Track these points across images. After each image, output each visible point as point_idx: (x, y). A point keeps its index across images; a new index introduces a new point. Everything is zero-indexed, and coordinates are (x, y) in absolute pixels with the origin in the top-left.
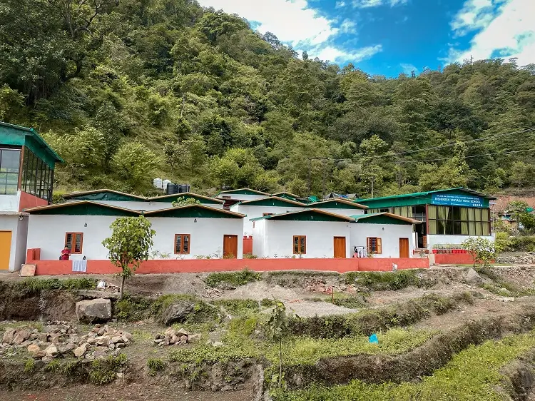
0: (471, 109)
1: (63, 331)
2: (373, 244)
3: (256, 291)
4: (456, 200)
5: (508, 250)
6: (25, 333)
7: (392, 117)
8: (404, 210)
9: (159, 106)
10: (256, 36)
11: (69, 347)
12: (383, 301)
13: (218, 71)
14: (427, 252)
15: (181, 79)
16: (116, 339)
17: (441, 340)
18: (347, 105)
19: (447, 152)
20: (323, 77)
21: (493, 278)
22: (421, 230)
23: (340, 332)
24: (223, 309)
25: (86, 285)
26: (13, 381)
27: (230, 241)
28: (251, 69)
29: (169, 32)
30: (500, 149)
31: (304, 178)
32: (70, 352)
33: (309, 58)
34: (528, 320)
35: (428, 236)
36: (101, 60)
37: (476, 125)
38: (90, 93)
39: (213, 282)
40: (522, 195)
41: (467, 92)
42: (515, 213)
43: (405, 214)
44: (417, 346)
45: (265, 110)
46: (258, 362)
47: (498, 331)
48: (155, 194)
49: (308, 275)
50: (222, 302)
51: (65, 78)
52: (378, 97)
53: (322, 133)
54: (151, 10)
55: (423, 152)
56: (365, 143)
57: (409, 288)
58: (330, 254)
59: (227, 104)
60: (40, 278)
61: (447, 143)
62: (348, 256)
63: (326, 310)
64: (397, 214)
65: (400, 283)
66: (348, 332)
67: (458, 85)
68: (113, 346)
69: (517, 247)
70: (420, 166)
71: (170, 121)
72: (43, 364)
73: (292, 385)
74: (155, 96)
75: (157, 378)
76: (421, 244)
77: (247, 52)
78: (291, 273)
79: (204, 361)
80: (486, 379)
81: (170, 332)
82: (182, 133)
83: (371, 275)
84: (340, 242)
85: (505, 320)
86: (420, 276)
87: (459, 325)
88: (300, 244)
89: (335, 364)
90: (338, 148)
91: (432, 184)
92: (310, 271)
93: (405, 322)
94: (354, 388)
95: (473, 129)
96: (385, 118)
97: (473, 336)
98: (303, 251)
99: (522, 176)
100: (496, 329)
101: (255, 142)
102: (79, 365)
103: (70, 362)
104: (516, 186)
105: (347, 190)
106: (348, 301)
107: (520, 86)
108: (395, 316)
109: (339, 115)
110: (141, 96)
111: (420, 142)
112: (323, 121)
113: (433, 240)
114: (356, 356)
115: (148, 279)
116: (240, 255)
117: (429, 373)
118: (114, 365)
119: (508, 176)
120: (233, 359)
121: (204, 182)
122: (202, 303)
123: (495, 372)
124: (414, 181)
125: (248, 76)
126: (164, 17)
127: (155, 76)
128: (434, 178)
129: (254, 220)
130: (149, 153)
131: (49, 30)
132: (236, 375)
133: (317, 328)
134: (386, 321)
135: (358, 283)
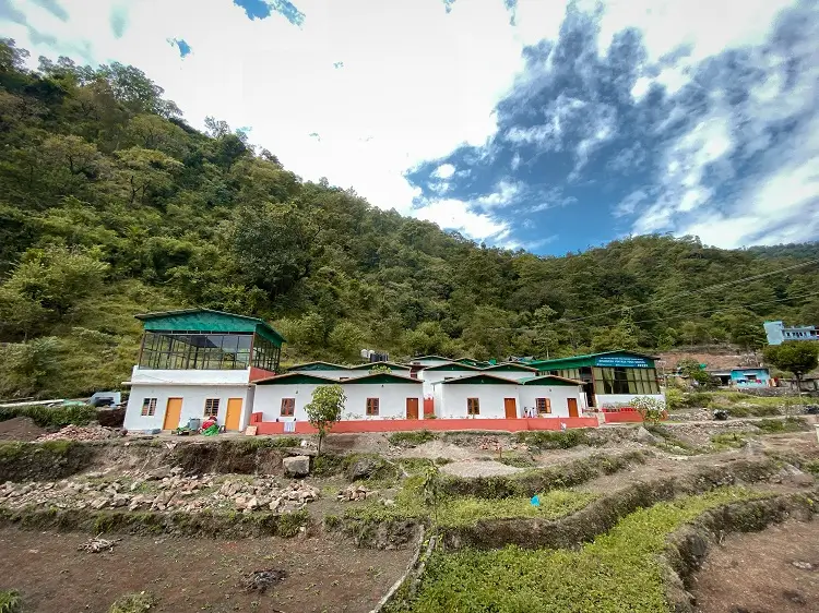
0: (635, 277)
1: (268, 485)
2: (542, 405)
3: (432, 450)
4: (620, 362)
5: (682, 407)
6: (237, 487)
7: (562, 290)
8: (572, 372)
9: (367, 293)
10: (444, 234)
11: (266, 501)
12: (552, 461)
13: (412, 263)
14: (596, 411)
15: (384, 271)
16: (306, 494)
17: (605, 502)
18: (520, 282)
19: (616, 316)
20: (499, 261)
21: (665, 436)
22: (589, 391)
23: (502, 493)
24: (401, 467)
25: (292, 443)
26: (217, 531)
27: (412, 404)
28: (440, 259)
29: (375, 238)
30: (668, 310)
31: (484, 344)
32: (267, 505)
33: (487, 247)
34: (702, 480)
35: (596, 396)
36: (325, 262)
37: (642, 290)
38: (317, 287)
39: (396, 441)
40: (695, 352)
41: (630, 263)
42: (686, 370)
43: (573, 375)
44: (577, 510)
45: (451, 290)
46: (420, 523)
47: (671, 492)
48: (361, 362)
49: (481, 434)
50: (401, 460)
51: (297, 278)
52: (547, 273)
53: (501, 306)
54: (363, 224)
55: (594, 317)
56: (538, 312)
57: (580, 446)
58: (502, 415)
59: (420, 288)
60: (258, 438)
61: (615, 308)
62: (519, 416)
63: (493, 470)
64: (565, 378)
65: (570, 442)
66: (511, 493)
67: (621, 258)
68: (302, 500)
69: (691, 403)
70: (593, 329)
71: (375, 303)
72: (242, 516)
73: (450, 547)
74: (363, 286)
75: (332, 534)
76: (591, 403)
77: (438, 247)
78: (465, 433)
79: (372, 519)
80: (651, 547)
81: (351, 488)
82: (385, 312)
83: (541, 434)
84: (510, 403)
85: (677, 481)
86: (590, 435)
87: (626, 486)
88: (474, 406)
89: (493, 527)
90: (515, 317)
91: (604, 345)
92: (482, 430)
93: (570, 483)
94: (509, 553)
95: (640, 294)
96: (554, 291)
97: (642, 498)
98: (477, 411)
99: (693, 334)
100: (667, 491)
101: (443, 315)
102: (270, 518)
103: (264, 514)
104: (689, 343)
105: (526, 354)
106: (516, 460)
107: (679, 255)
108: (560, 476)
109: (515, 290)
110: (354, 287)
111: (590, 309)
112: (501, 295)
113: (602, 399)
114: (513, 519)
115: (342, 437)
116: (421, 416)
117: (589, 539)
118: (298, 520)
119: (680, 334)
120: (398, 519)
121: (402, 350)
122: (383, 461)
123: (661, 540)
124: (587, 342)
125: (437, 265)
126: (373, 228)
127: (366, 271)
128: (606, 340)
129: (434, 384)
130: (357, 330)
131: (288, 245)
132: (400, 535)
133: (480, 488)
134: (551, 482)
135: (528, 442)
